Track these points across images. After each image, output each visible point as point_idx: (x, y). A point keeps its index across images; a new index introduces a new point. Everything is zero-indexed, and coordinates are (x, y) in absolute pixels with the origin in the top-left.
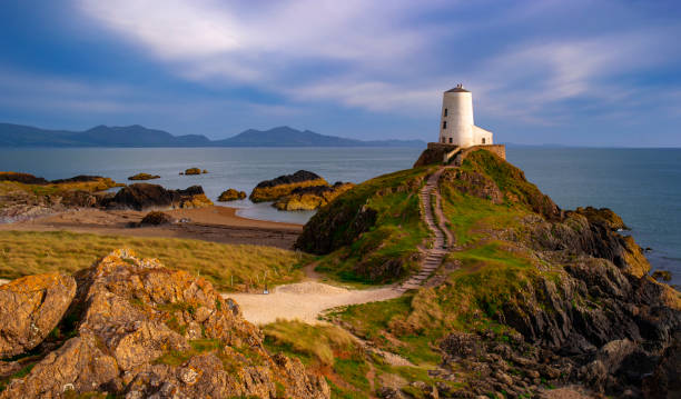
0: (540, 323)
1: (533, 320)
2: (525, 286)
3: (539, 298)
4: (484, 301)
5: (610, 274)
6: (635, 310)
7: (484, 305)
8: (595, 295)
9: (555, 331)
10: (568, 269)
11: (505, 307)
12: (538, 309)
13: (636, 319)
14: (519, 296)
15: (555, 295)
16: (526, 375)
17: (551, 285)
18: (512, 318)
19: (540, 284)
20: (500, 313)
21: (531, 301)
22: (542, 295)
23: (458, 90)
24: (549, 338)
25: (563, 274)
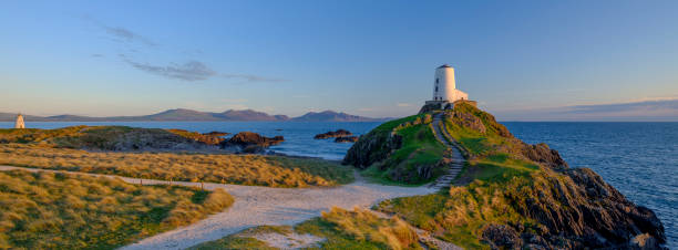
0: (560, 217)
1: (555, 214)
2: (542, 185)
3: (555, 197)
4: (510, 197)
9: (574, 226)
11: (529, 202)
12: (557, 206)
14: (539, 194)
18: (536, 212)
20: (524, 206)
21: (550, 199)
22: (557, 193)
23: (445, 66)
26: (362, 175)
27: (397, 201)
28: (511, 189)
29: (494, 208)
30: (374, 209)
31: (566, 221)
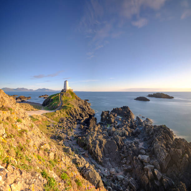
0: (75, 115)
1: (74, 115)
2: (73, 110)
5: (85, 108)
6: (88, 113)
7: (67, 113)
8: (83, 111)
9: (77, 117)
10: (79, 107)
11: (70, 113)
12: (75, 113)
13: (89, 114)
14: (72, 111)
15: (77, 111)
16: (71, 123)
17: (77, 109)
18: (71, 114)
19: (75, 109)
20: (69, 114)
21: (74, 112)
23: (66, 81)
24: (76, 118)
25: (78, 108)
26: (44, 108)
27: (46, 114)
28: (67, 111)
29: (63, 114)
30: (42, 115)
31: (76, 116)
